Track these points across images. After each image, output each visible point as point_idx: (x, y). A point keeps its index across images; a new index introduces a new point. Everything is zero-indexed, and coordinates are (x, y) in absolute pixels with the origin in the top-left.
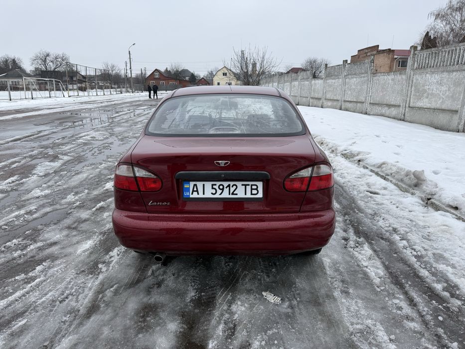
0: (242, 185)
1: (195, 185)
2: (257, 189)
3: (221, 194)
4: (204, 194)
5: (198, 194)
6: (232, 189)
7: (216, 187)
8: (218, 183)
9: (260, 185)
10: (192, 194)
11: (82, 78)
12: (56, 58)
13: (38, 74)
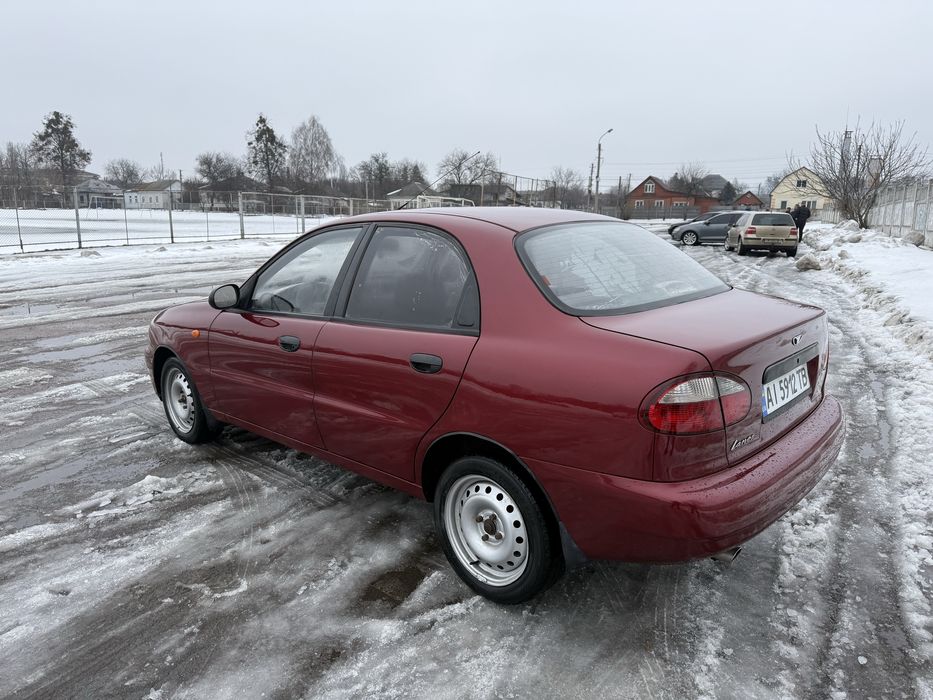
1: (768, 389)
2: (805, 375)
3: (787, 396)
4: (777, 402)
5: (773, 405)
6: (793, 383)
9: (805, 366)
10: (768, 408)
11: (513, 196)
12: (477, 162)
13: (446, 191)
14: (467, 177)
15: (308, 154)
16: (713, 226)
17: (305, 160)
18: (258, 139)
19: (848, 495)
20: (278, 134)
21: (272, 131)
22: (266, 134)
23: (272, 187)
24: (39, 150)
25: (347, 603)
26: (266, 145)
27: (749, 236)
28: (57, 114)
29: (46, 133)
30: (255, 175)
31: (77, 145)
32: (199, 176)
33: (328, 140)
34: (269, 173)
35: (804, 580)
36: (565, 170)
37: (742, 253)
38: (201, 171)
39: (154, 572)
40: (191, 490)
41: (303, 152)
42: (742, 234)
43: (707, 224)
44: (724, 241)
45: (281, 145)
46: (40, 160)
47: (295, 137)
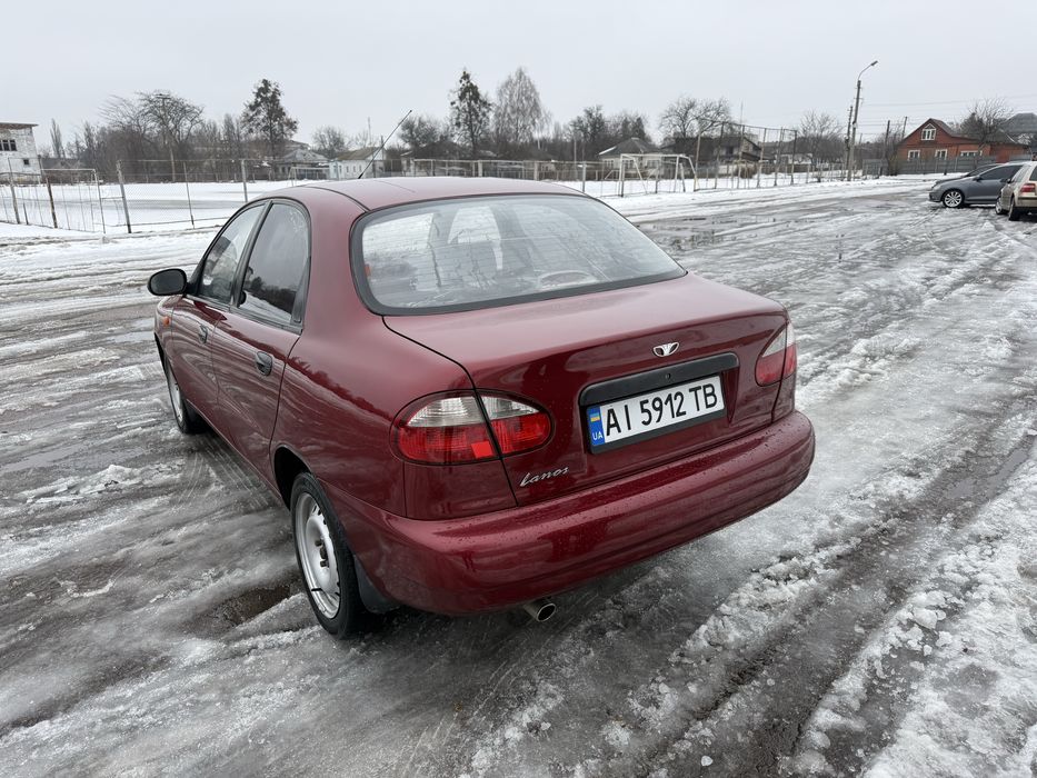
0: (690, 390)
1: (611, 412)
2: (713, 394)
3: (658, 421)
4: (629, 428)
5: (619, 431)
6: (676, 404)
7: (648, 406)
8: (650, 397)
9: (716, 382)
10: (608, 434)
11: (751, 150)
12: (706, 110)
13: (669, 147)
14: (694, 128)
15: (513, 112)
16: (986, 182)
17: (510, 119)
18: (461, 98)
19: (881, 545)
20: (482, 91)
21: (476, 88)
22: (470, 92)
23: (474, 152)
24: (249, 121)
25: (189, 617)
26: (469, 105)
27: (1026, 195)
28: (265, 82)
29: (256, 102)
30: (458, 139)
31: (284, 114)
32: (401, 143)
33: (536, 94)
34: (472, 135)
35: (719, 649)
36: (819, 117)
37: (1014, 218)
38: (403, 137)
39: (45, 564)
40: (146, 482)
41: (509, 110)
42: (1016, 192)
43: (978, 180)
44: (995, 201)
45: (485, 103)
46: (251, 131)
47: (500, 93)
